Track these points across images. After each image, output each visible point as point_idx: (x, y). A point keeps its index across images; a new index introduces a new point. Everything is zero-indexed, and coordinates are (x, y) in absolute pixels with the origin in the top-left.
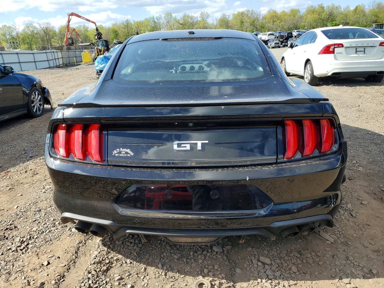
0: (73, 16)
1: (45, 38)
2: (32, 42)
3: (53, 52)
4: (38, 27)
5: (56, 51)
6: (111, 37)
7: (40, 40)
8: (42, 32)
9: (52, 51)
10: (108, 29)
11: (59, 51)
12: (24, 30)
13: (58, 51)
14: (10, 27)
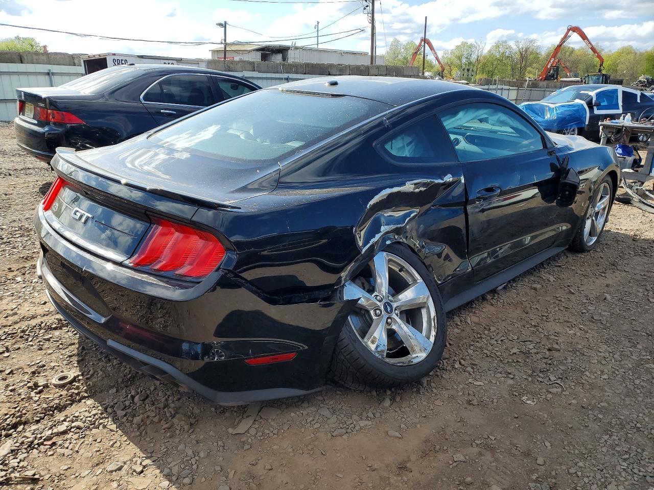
0: (575, 33)
1: (519, 66)
2: (496, 71)
3: (502, 89)
4: (514, 47)
5: (507, 87)
6: (641, 68)
7: (509, 68)
8: (518, 56)
9: (500, 87)
10: (641, 54)
11: (515, 88)
12: (490, 51)
13: (511, 88)
14: (471, 46)
